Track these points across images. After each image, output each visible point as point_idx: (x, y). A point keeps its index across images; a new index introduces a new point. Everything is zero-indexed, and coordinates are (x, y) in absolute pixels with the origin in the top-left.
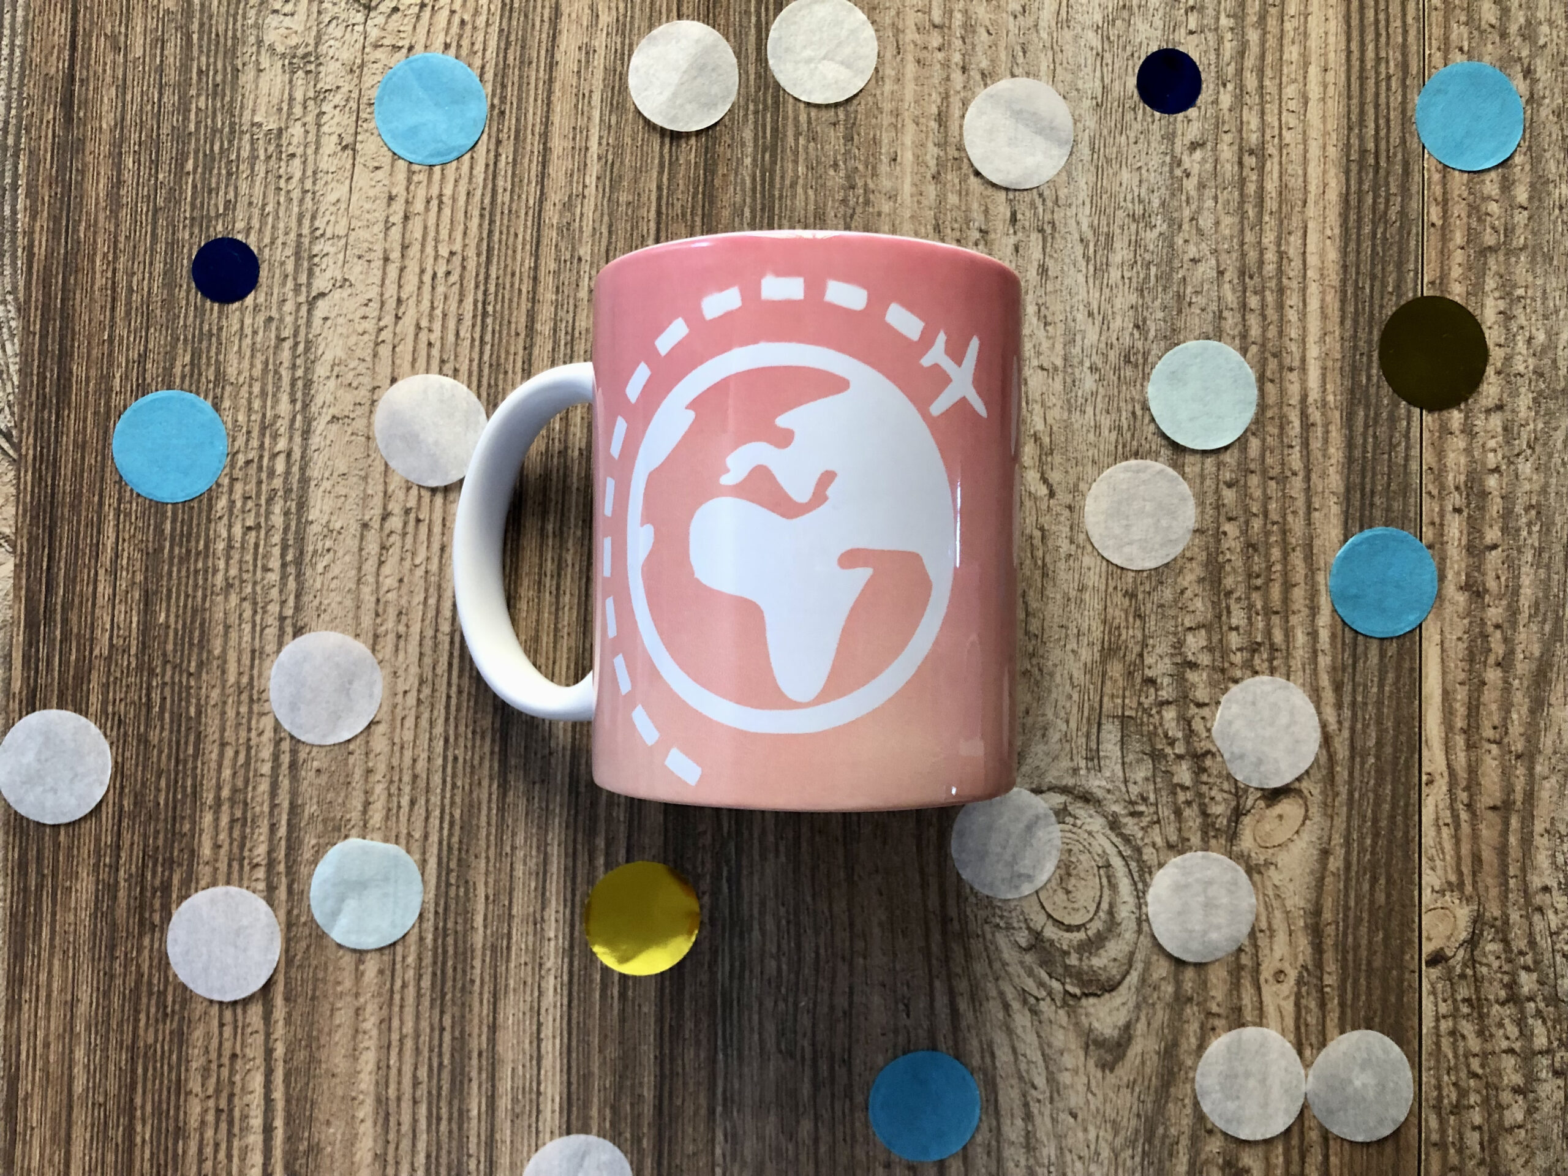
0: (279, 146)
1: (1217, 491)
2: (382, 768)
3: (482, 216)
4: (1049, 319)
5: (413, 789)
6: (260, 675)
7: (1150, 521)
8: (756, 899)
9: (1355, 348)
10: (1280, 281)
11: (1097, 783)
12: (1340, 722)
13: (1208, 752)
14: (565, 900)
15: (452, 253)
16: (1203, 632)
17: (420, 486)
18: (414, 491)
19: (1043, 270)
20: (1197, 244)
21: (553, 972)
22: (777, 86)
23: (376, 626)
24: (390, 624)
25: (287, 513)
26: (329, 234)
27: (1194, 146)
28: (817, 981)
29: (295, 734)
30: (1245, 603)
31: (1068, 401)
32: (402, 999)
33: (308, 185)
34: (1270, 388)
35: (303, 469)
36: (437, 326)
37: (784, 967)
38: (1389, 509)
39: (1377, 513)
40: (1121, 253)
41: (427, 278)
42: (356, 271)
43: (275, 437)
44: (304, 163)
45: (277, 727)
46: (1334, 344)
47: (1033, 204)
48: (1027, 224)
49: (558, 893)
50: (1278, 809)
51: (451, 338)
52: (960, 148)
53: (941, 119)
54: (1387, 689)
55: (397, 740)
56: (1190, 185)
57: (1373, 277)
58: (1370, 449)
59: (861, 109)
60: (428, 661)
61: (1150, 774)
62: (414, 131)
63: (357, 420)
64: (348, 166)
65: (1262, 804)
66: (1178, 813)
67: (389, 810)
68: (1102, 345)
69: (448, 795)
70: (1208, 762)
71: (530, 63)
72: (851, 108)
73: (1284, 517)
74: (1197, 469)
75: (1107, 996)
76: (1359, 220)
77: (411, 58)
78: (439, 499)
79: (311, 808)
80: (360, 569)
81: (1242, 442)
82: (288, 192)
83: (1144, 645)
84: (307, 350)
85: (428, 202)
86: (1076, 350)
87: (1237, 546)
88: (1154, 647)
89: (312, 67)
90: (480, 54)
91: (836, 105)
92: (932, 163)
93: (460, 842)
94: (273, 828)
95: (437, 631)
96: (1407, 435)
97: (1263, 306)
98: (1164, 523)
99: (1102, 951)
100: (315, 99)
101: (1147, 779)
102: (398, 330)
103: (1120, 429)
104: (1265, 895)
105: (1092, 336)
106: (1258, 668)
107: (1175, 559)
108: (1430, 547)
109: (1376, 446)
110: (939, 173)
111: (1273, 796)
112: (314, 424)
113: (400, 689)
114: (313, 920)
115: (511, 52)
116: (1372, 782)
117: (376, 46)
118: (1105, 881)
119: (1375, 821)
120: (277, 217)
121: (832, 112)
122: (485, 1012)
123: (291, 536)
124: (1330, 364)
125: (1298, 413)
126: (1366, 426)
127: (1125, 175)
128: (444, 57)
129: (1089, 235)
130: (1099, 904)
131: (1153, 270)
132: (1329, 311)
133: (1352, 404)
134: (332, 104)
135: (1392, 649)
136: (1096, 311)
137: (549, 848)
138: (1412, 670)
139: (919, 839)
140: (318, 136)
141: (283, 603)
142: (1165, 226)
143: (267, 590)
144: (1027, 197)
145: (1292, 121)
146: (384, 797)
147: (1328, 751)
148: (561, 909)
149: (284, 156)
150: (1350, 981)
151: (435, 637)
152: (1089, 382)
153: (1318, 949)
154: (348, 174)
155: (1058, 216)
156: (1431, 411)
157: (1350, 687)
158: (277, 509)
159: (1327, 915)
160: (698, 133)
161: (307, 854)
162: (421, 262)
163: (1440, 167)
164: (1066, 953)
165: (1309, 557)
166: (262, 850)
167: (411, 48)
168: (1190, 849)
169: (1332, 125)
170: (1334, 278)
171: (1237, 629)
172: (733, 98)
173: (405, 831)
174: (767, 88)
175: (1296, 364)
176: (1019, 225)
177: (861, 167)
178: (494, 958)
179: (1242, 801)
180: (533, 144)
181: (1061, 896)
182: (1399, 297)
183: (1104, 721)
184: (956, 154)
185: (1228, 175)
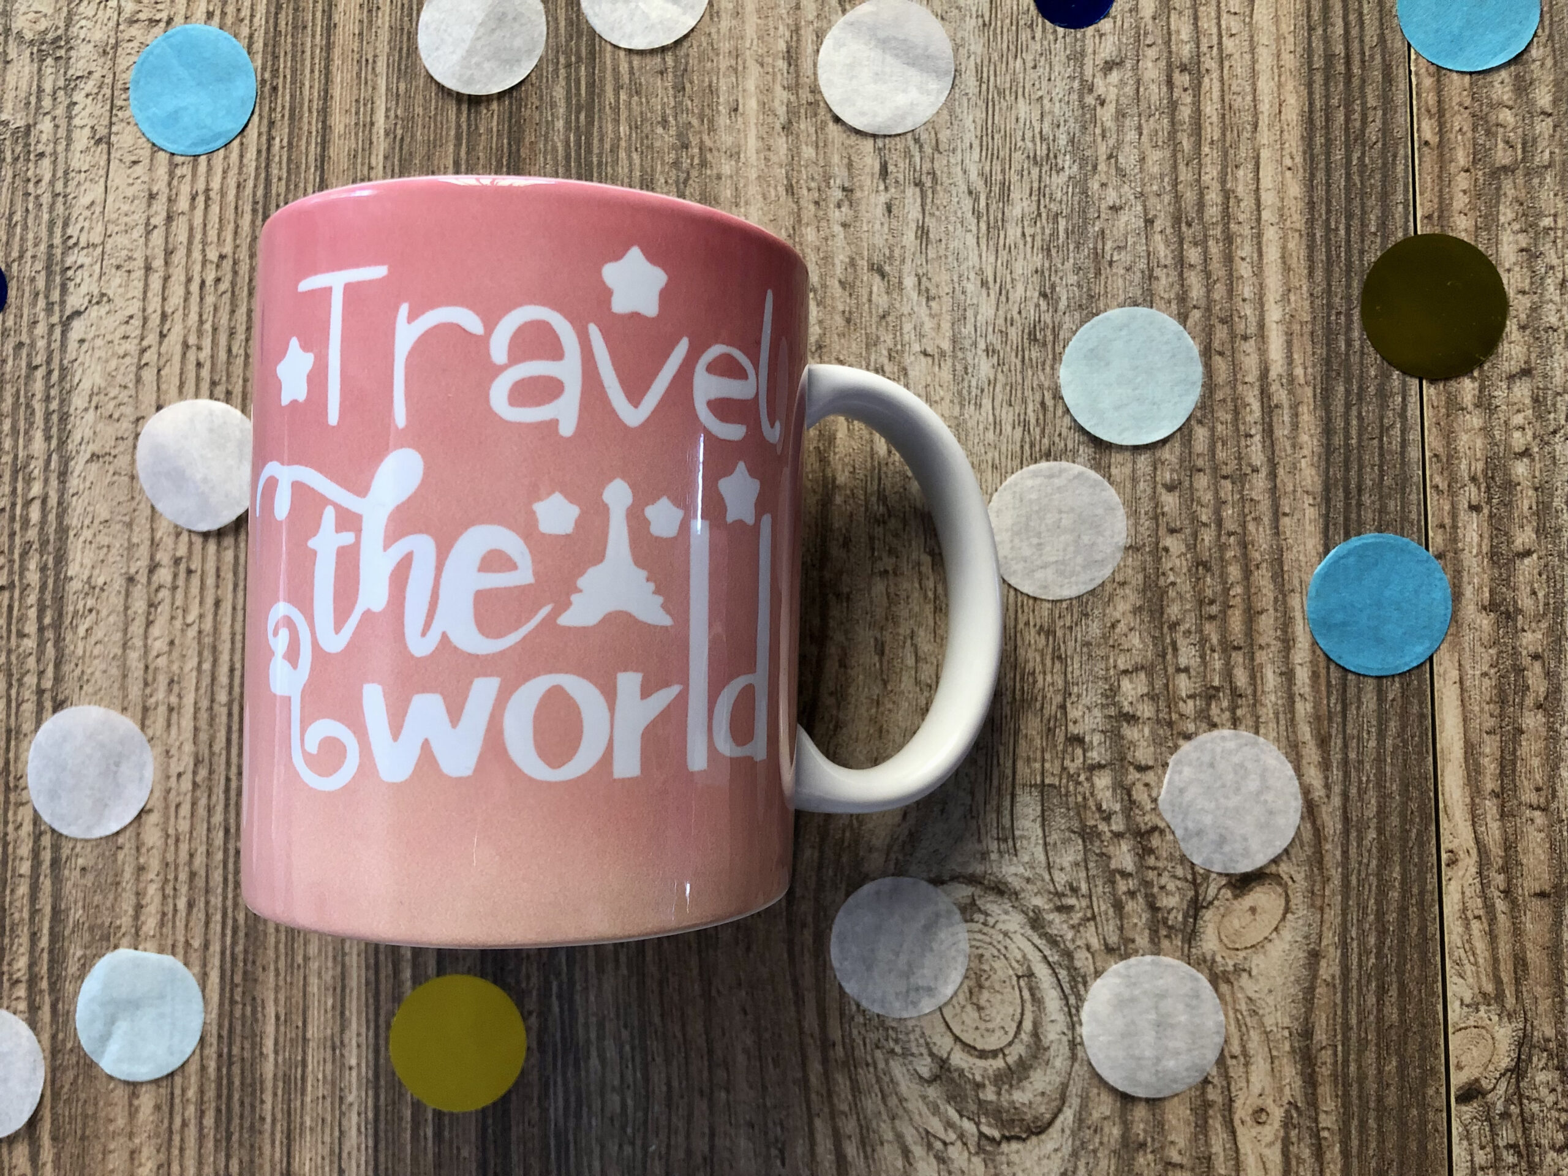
0: (27, 145)
1: (1154, 497)
2: (155, 865)
3: (254, 211)
4: (933, 292)
5: (190, 888)
6: (17, 759)
7: (1067, 538)
8: (593, 1020)
9: (1330, 306)
10: (1226, 226)
11: (1013, 869)
12: (1327, 786)
13: (1155, 828)
14: (367, 1021)
15: (222, 257)
16: (1142, 675)
17: (190, 531)
18: (184, 537)
19: (923, 233)
20: (1117, 188)
21: (355, 1108)
22: (592, 32)
23: (145, 697)
24: (160, 695)
25: (43, 569)
26: (83, 243)
27: (1109, 66)
28: (669, 1120)
29: (56, 826)
30: (1195, 638)
31: (960, 393)
32: (182, 1140)
33: (59, 187)
34: (1221, 365)
35: (60, 517)
36: (207, 343)
37: (630, 1102)
38: (1383, 510)
39: (1368, 516)
40: (1020, 205)
41: (195, 287)
42: (114, 284)
43: (29, 481)
44: (54, 162)
45: (37, 819)
46: (1300, 303)
47: (907, 153)
48: (901, 177)
49: (359, 1013)
50: (1249, 900)
51: (222, 355)
52: (815, 90)
53: (792, 57)
54: (1389, 742)
55: (171, 831)
56: (1106, 115)
57: (1349, 216)
58: (1354, 433)
59: (694, 52)
60: (203, 737)
61: (1079, 858)
62: (174, 117)
63: (120, 457)
64: (103, 163)
65: (1228, 893)
66: (1118, 906)
67: (164, 914)
68: (1000, 321)
69: (230, 896)
70: (1155, 841)
71: (305, 27)
72: (682, 52)
73: (1244, 525)
74: (1127, 470)
75: (1034, 1140)
76: (1329, 143)
77: (170, 32)
78: (212, 547)
79: (77, 914)
80: (125, 631)
81: (1185, 432)
82: (37, 197)
83: (1067, 694)
84: (62, 378)
85: (193, 199)
86: (968, 330)
87: (1182, 564)
88: (1079, 696)
89: (62, 53)
90: (247, 22)
91: (663, 49)
92: (782, 111)
93: (246, 951)
94: (34, 937)
95: (212, 701)
96: (1403, 415)
97: (1206, 259)
98: (1086, 539)
99: (1025, 1083)
100: (65, 88)
101: (1077, 864)
102: (163, 350)
103: (1026, 424)
104: (1236, 1011)
105: (987, 310)
106: (1216, 719)
107: (1103, 584)
108: (1439, 556)
109: (1361, 430)
110: (790, 122)
111: (1242, 883)
112: (72, 463)
113: (174, 769)
114: (79, 1046)
115: (282, 16)
116: (1374, 863)
117: (132, 22)
118: (1026, 995)
119: (1380, 914)
120: (25, 228)
121: (658, 59)
122: (278, 1155)
123: (48, 596)
124: (1296, 327)
125: (1257, 392)
126: (1348, 406)
127: (1022, 108)
128: (207, 27)
129: (979, 185)
130: (1020, 1023)
131: (1062, 223)
132: (1294, 263)
133: (1328, 377)
134: (83, 93)
135: (1394, 690)
136: (991, 279)
137: (347, 958)
138: (1422, 716)
139: (790, 943)
140: (69, 132)
141: (41, 674)
142: (1075, 168)
143: (23, 659)
144: (900, 144)
145: (1235, 25)
146: (158, 899)
147: (1314, 823)
148: (363, 1030)
149: (32, 157)
150: (1355, 1122)
151: (211, 708)
152: (985, 368)
153: (1310, 1081)
154: (102, 172)
155: (940, 163)
156: (1433, 381)
157: (1339, 742)
158: (32, 565)
159: (1321, 1036)
160: (501, 95)
161: (73, 969)
162: (187, 269)
163: (1432, 69)
164: (979, 1086)
165: (1279, 576)
166: (22, 963)
167: (170, 21)
168: (1136, 952)
169: (1286, 27)
170: (1298, 220)
171: (1186, 670)
172: (540, 50)
173: (182, 939)
174: (580, 36)
175: (1252, 329)
176: (890, 180)
177: (695, 122)
178: (287, 1091)
179: (1201, 890)
180: (310, 123)
181: (971, 1013)
182: (1385, 238)
183: (1018, 791)
184: (811, 99)
185: (1155, 98)
